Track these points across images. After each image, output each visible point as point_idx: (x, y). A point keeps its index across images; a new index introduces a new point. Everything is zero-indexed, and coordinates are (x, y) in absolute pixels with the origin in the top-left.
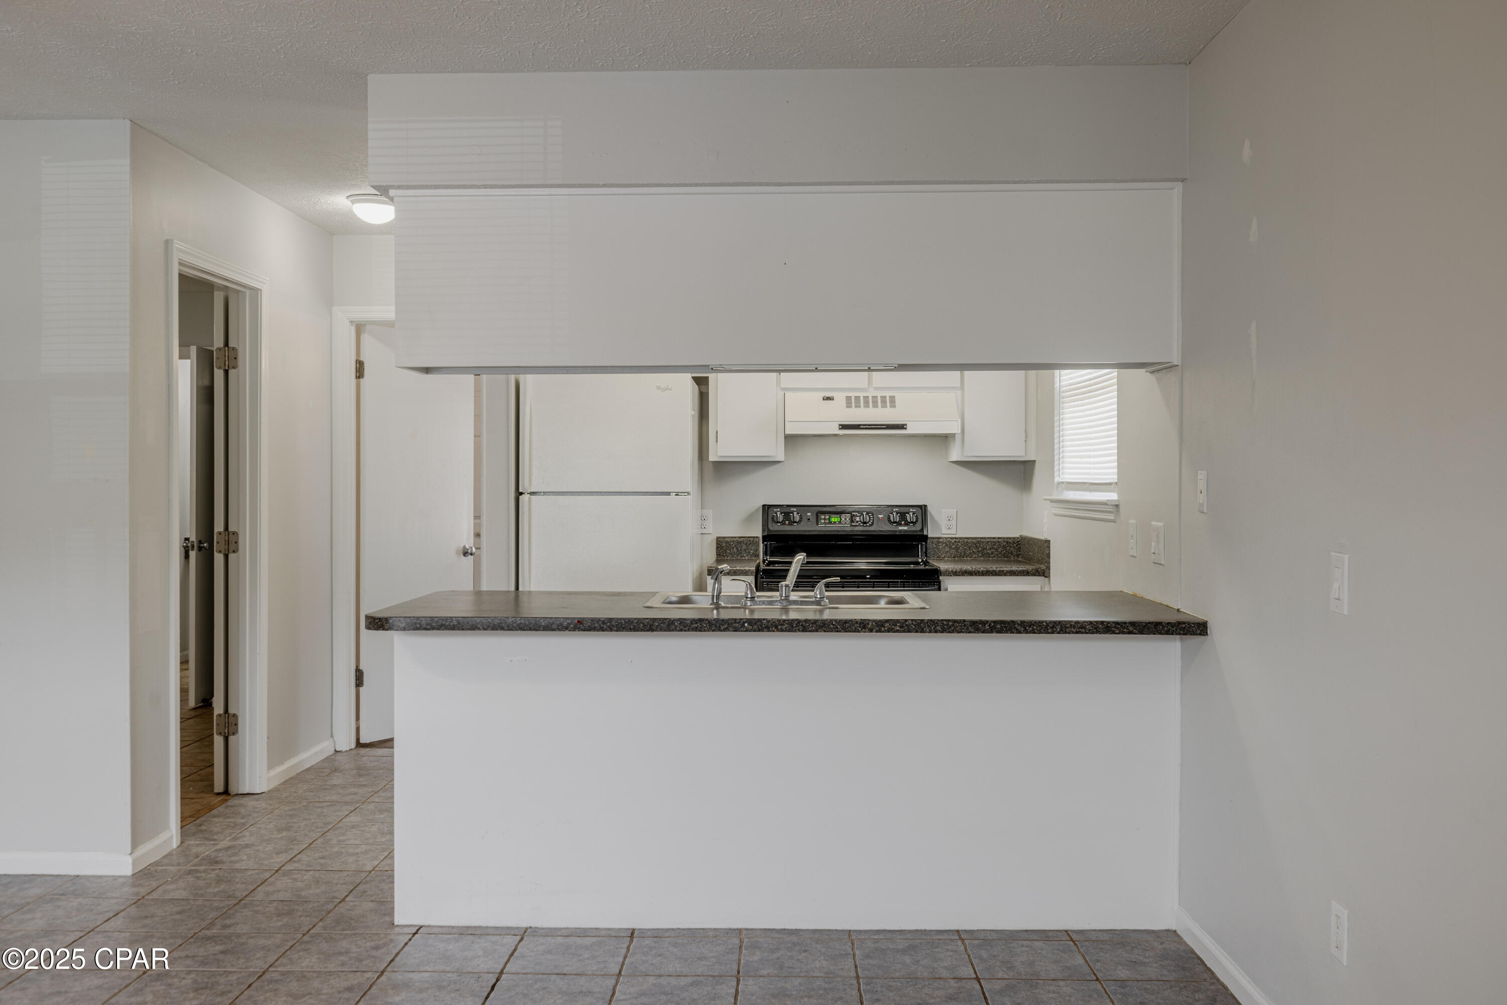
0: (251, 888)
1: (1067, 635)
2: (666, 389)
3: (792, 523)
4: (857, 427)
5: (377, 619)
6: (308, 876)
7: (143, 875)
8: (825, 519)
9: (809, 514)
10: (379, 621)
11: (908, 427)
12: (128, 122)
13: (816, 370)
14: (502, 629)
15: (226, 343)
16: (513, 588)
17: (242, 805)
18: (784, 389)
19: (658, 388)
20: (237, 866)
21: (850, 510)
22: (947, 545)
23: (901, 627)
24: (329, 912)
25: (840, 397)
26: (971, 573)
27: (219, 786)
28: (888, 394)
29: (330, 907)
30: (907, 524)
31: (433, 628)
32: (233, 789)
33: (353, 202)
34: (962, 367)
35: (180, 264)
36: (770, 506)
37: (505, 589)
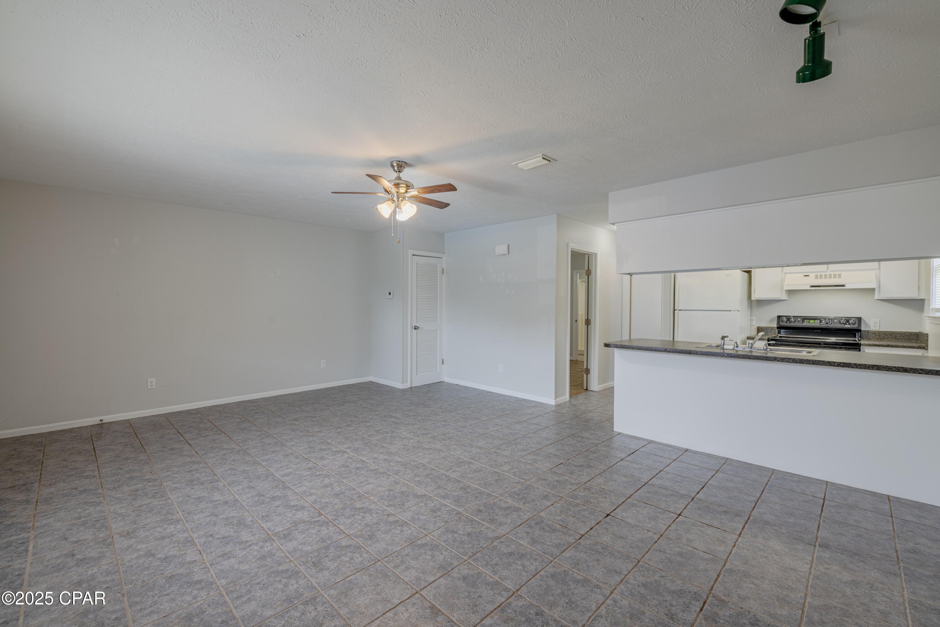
0: (581, 414)
1: (881, 371)
2: (729, 275)
3: (790, 322)
4: (820, 286)
6: (597, 414)
7: (557, 406)
8: (807, 321)
9: (799, 319)
11: (846, 286)
12: (556, 215)
13: (764, 267)
14: (641, 349)
15: (588, 269)
16: (672, 339)
17: (589, 393)
18: (785, 273)
19: (727, 275)
20: (580, 408)
21: (820, 318)
22: (873, 334)
23: (793, 361)
24: (598, 424)
25: (812, 275)
26: (878, 346)
27: (585, 388)
28: (837, 273)
29: (599, 423)
30: (850, 324)
31: (621, 348)
32: (588, 389)
34: (879, 260)
35: (571, 249)
36: (780, 316)
37: (668, 339)
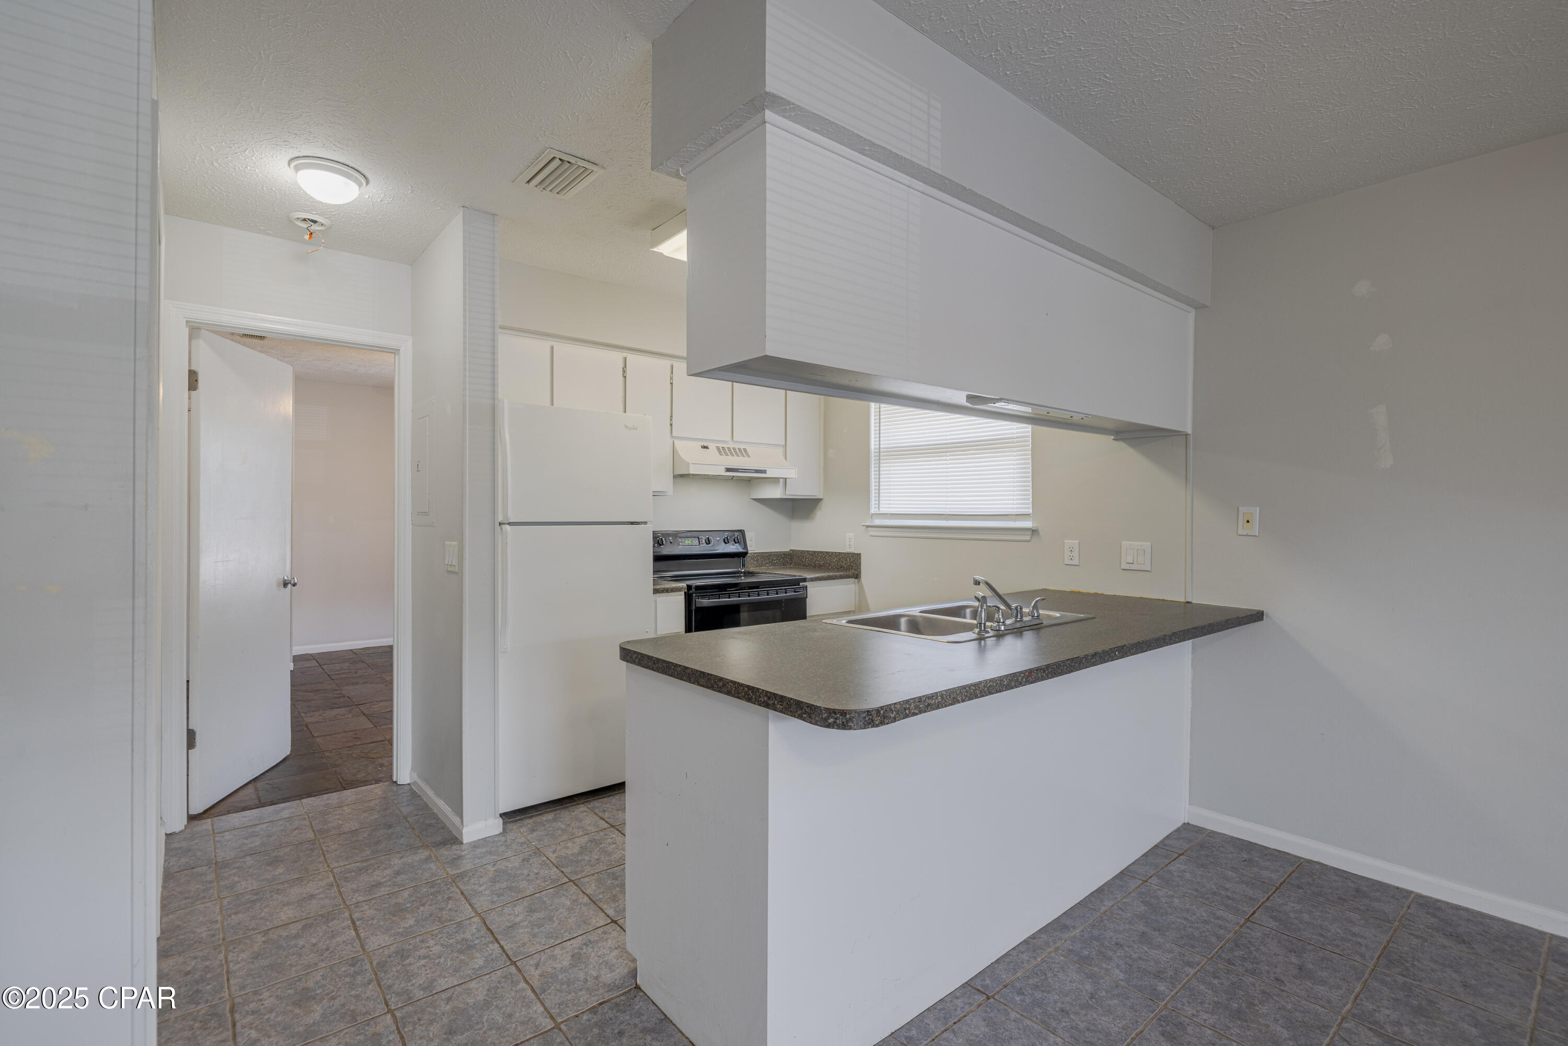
2: (633, 429)
3: (660, 545)
5: (865, 712)
8: (682, 542)
9: (671, 538)
10: (868, 715)
11: (767, 472)
18: (674, 438)
19: (626, 427)
25: (712, 448)
28: (742, 447)
30: (734, 543)
33: (297, 168)
